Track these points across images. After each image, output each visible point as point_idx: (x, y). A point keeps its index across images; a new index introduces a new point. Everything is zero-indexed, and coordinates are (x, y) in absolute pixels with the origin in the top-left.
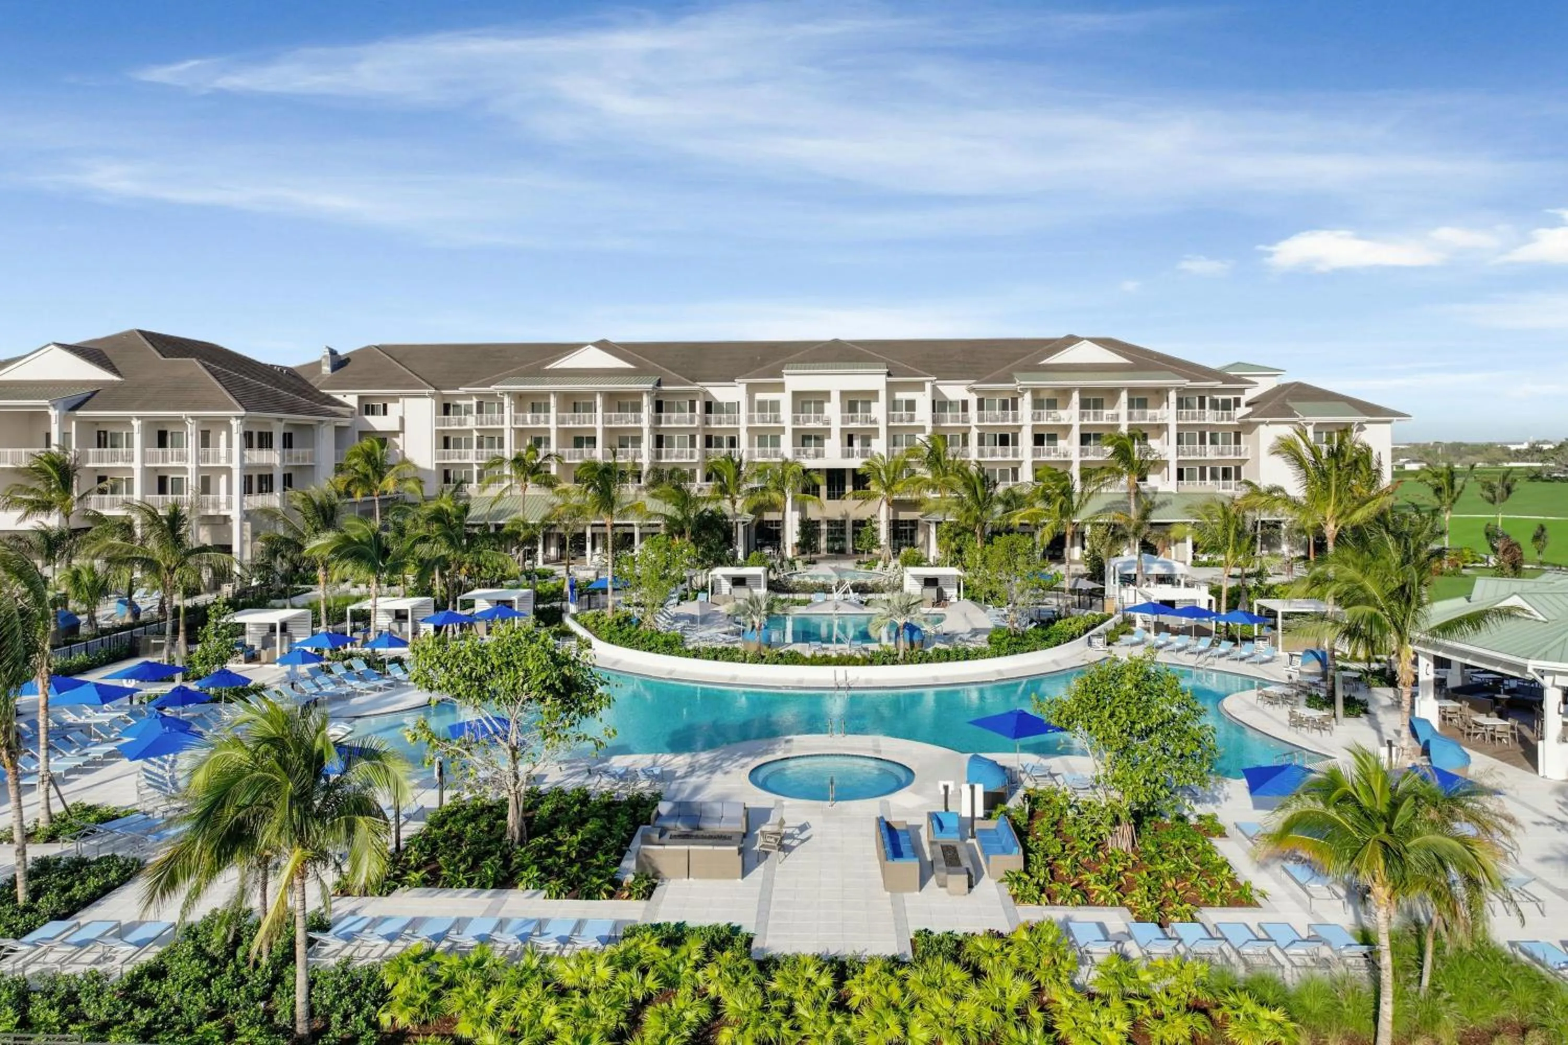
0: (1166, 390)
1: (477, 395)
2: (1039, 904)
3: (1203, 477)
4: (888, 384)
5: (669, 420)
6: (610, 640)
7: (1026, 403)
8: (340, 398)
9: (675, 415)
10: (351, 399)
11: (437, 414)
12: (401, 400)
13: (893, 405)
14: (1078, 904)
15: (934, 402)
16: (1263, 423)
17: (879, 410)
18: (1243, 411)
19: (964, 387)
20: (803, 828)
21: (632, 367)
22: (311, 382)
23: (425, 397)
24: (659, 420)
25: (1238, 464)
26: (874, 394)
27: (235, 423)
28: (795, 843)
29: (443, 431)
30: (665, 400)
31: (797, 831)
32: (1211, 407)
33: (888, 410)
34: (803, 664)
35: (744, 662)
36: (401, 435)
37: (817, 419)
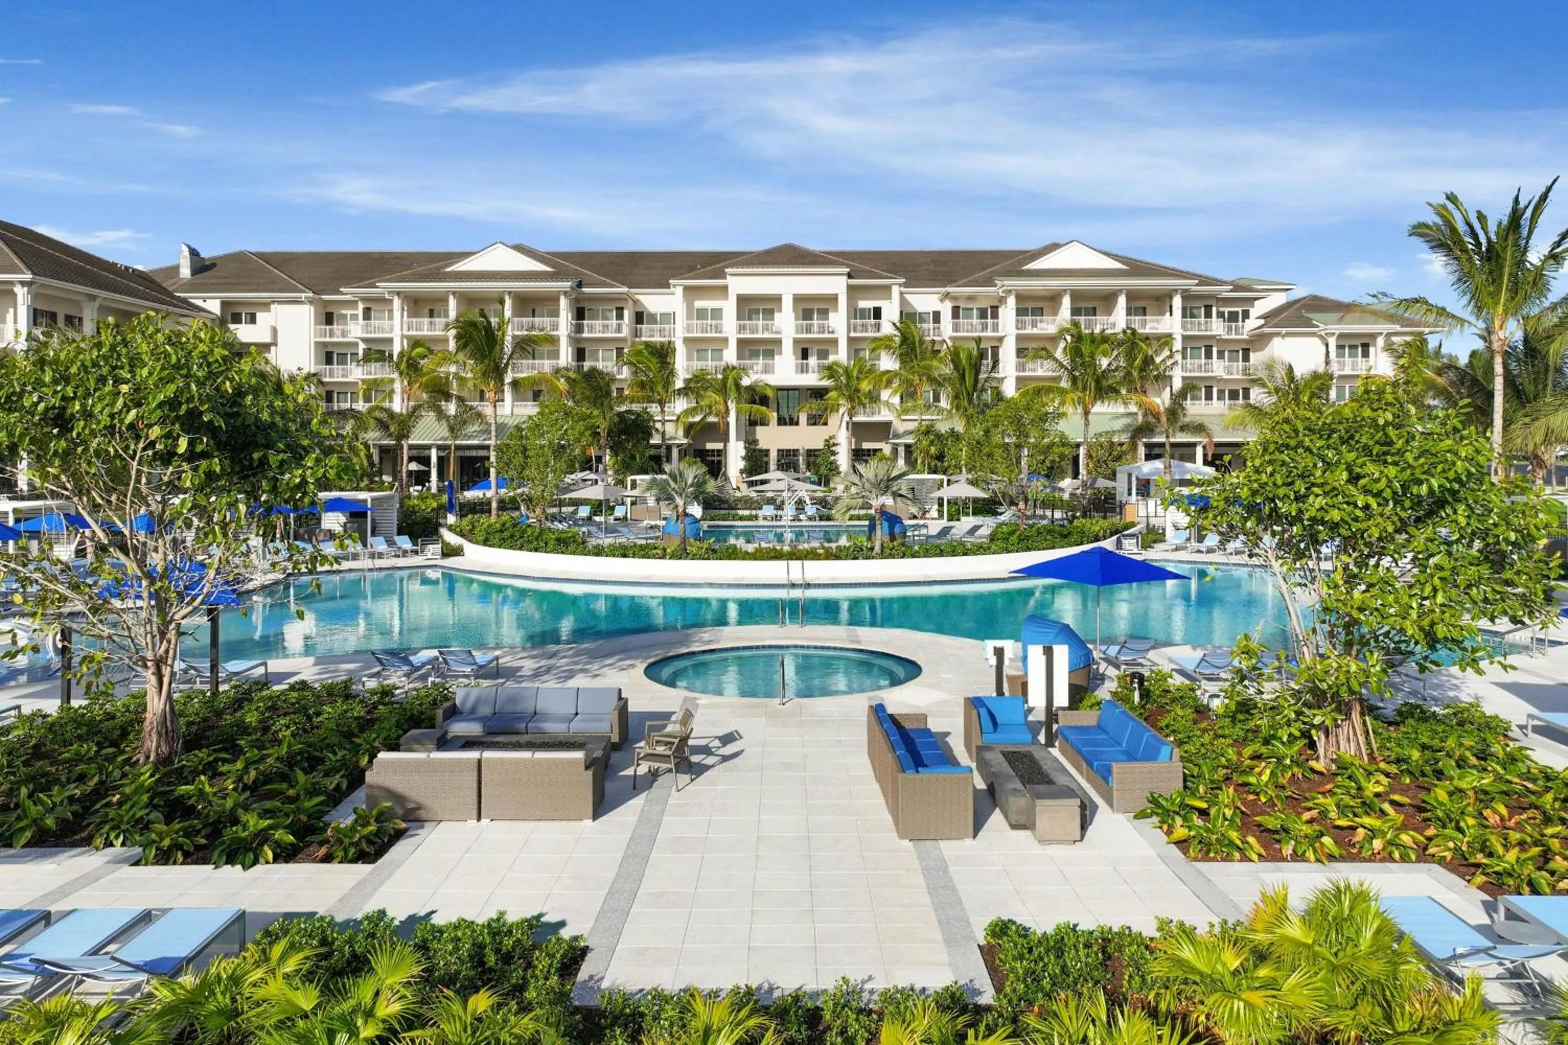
0: (1169, 295)
1: (364, 300)
2: (1245, 859)
3: (1209, 397)
4: (850, 288)
5: (591, 329)
6: (486, 543)
7: (1008, 312)
8: (199, 303)
9: (598, 323)
10: (213, 306)
11: (316, 324)
12: (273, 307)
13: (855, 313)
14: (1331, 857)
15: (901, 312)
16: (1278, 334)
17: (838, 321)
18: (1252, 323)
19: (937, 296)
20: (727, 739)
21: (549, 269)
22: (164, 285)
23: (302, 302)
24: (579, 329)
25: (1247, 386)
26: (833, 299)
27: (20, 291)
28: (710, 760)
29: (325, 344)
30: (587, 305)
31: (717, 743)
32: (1218, 317)
33: (849, 318)
34: (744, 559)
35: (663, 557)
36: (273, 349)
37: (766, 328)
